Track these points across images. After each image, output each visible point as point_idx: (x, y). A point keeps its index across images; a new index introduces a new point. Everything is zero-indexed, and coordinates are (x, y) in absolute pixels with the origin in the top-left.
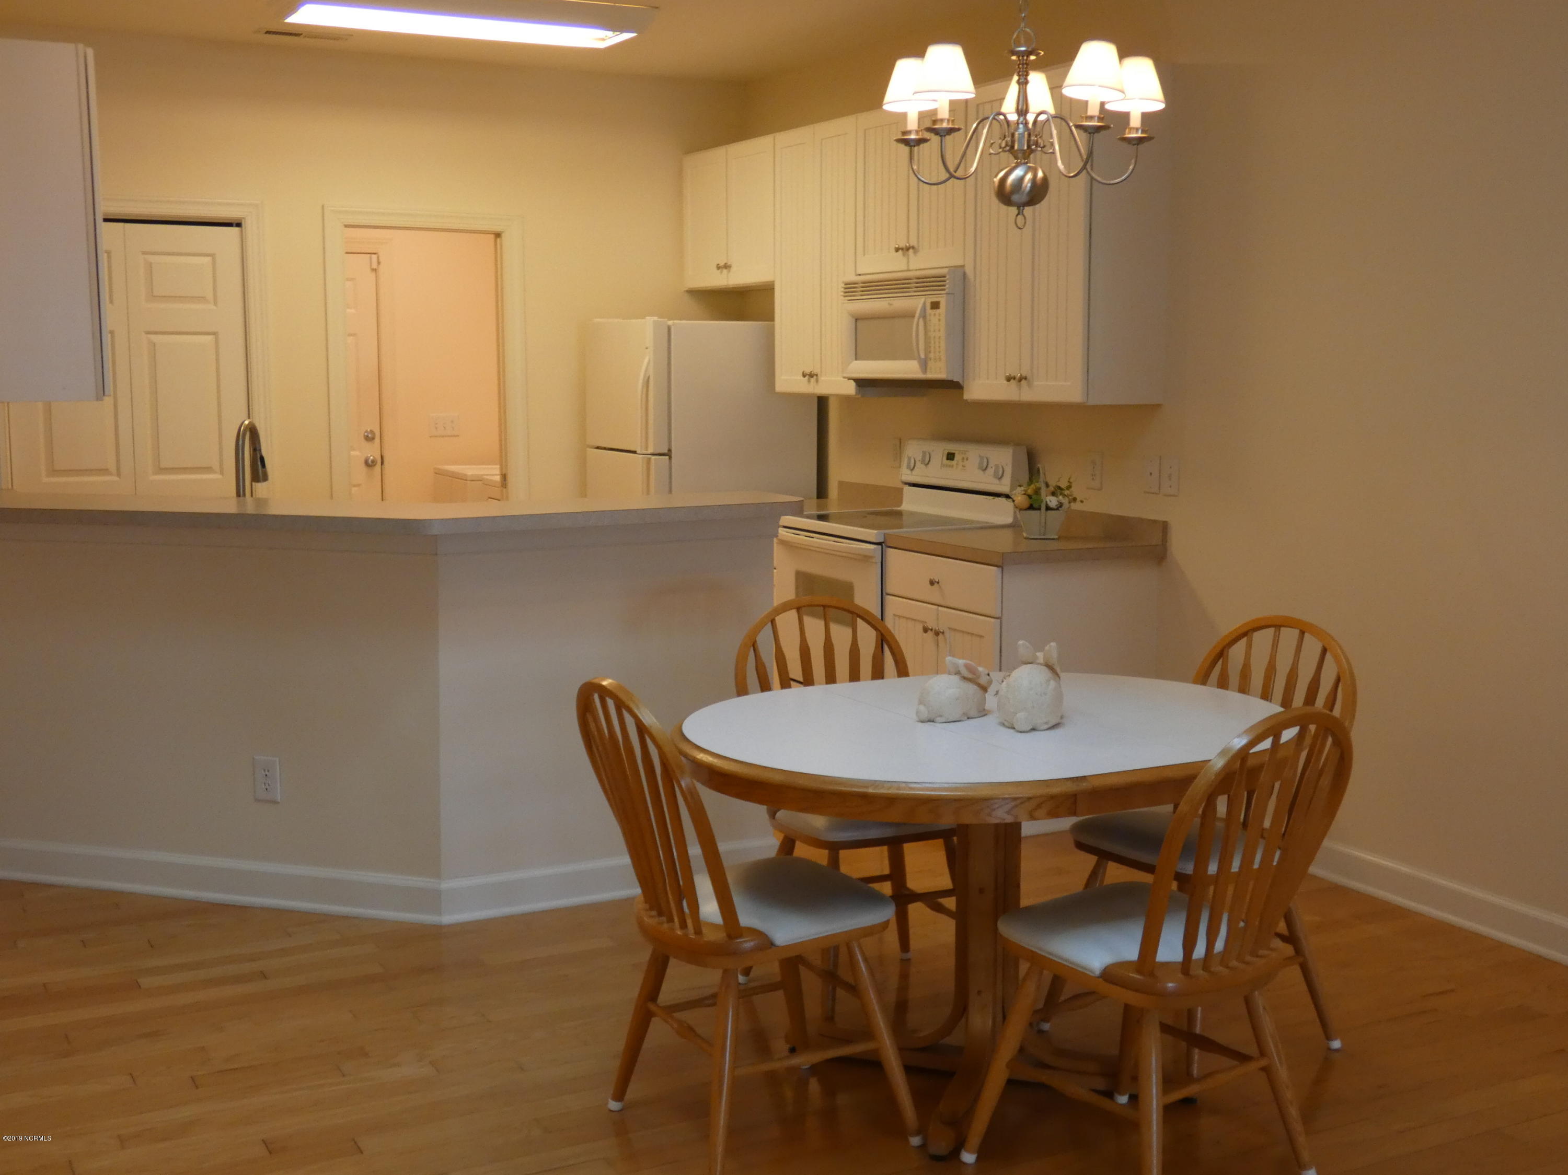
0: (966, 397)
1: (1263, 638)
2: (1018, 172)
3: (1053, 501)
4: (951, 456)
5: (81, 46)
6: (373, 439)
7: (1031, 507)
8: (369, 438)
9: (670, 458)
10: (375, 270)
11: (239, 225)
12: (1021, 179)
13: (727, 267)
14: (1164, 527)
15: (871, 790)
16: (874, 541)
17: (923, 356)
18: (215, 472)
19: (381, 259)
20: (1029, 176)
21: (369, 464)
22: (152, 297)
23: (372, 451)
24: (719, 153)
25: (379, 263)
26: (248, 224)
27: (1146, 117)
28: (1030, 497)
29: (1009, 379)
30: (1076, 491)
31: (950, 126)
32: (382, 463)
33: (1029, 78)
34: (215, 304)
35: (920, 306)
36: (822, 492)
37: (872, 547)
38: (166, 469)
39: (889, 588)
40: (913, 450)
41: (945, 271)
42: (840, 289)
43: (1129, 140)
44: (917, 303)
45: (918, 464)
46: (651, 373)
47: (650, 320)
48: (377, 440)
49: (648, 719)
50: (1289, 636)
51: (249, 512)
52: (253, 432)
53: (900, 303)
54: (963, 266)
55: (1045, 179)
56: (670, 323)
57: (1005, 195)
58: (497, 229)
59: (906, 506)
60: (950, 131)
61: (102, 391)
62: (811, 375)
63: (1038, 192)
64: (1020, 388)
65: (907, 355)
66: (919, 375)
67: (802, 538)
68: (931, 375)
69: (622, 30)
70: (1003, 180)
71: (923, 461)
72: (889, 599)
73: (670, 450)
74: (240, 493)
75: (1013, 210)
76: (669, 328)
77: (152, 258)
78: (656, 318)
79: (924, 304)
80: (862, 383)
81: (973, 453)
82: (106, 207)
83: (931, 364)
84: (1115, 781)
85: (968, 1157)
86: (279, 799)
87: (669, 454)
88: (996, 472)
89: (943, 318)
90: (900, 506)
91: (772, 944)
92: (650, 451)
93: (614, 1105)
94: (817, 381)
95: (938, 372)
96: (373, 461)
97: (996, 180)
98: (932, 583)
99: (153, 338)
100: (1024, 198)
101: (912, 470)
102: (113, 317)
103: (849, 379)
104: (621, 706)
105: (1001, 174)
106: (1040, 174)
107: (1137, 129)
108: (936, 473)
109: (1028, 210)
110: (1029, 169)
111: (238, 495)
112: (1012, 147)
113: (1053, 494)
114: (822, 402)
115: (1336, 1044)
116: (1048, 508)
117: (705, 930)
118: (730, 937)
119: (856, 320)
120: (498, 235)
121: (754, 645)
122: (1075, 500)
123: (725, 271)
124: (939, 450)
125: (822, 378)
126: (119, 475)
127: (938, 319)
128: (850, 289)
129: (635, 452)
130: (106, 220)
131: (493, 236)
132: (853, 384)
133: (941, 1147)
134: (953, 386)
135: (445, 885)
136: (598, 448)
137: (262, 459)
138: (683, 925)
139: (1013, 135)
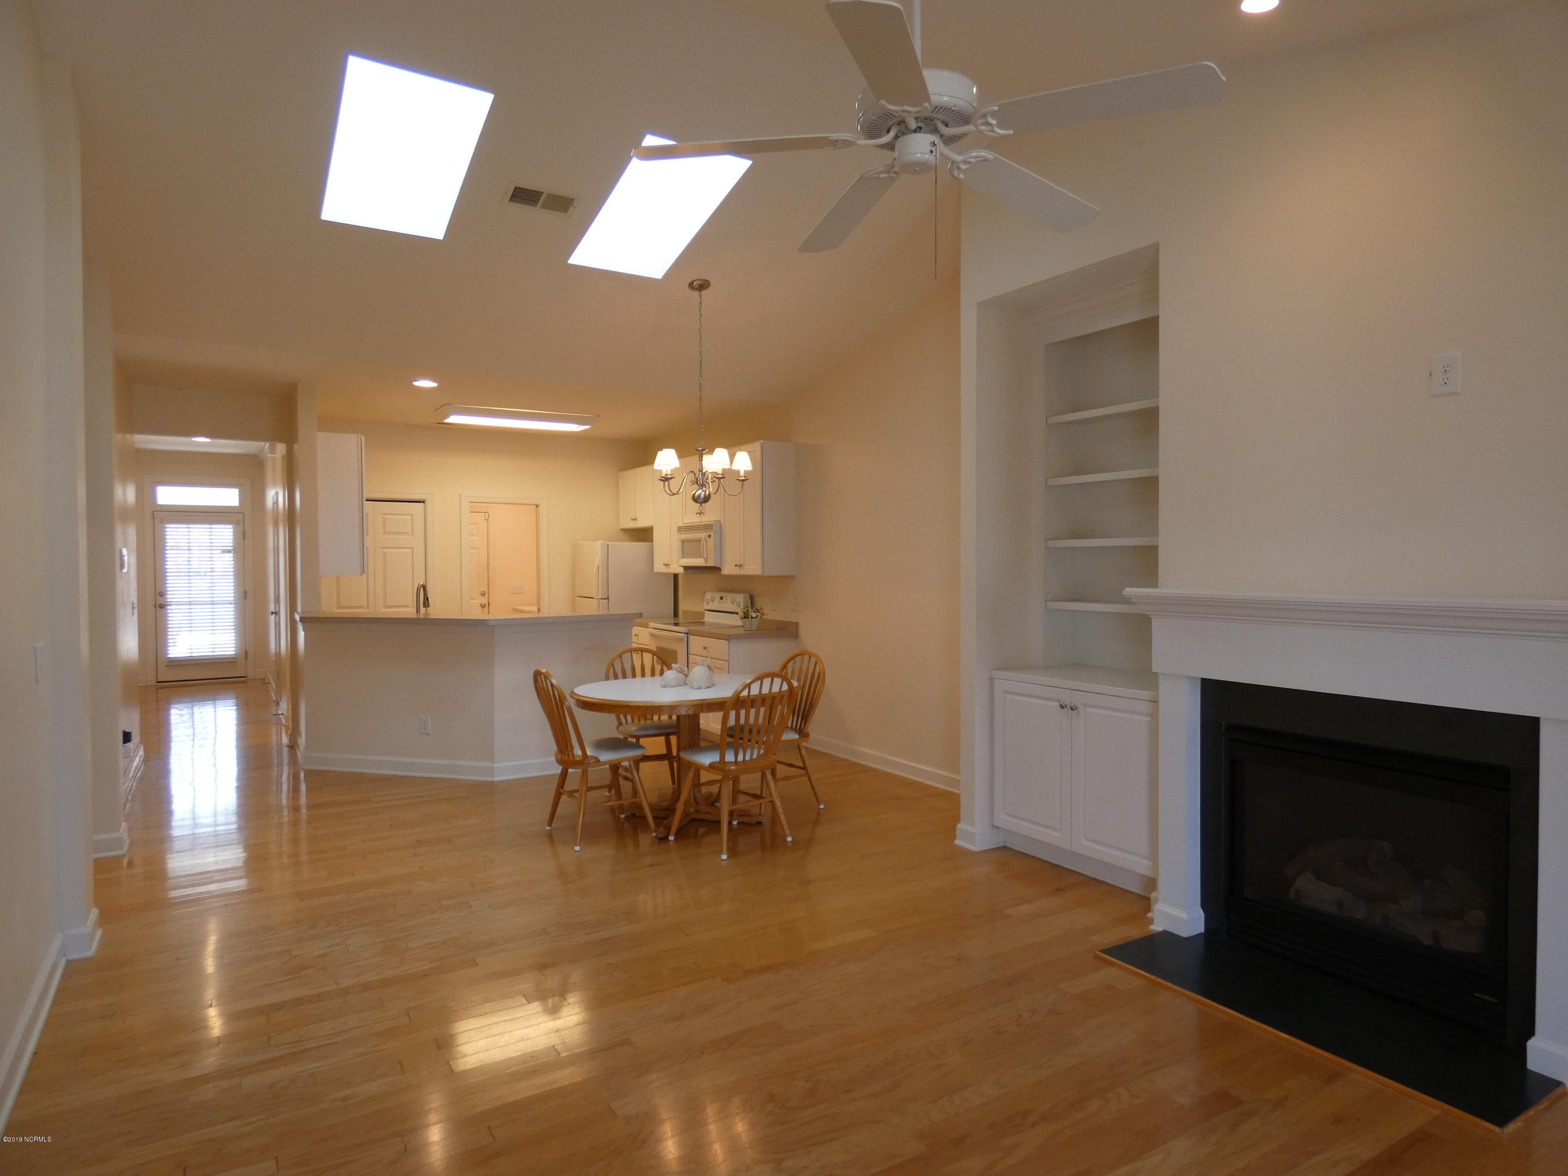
0: (722, 573)
1: (798, 659)
2: (700, 491)
3: (754, 615)
4: (722, 598)
5: (360, 435)
6: (485, 595)
7: (745, 617)
8: (483, 594)
9: (608, 600)
10: (487, 520)
11: (424, 502)
12: (701, 494)
13: (635, 519)
14: (797, 624)
15: (630, 704)
16: (683, 632)
17: (705, 556)
18: (411, 608)
19: (490, 515)
20: (703, 493)
21: (483, 606)
22: (385, 533)
23: (484, 600)
24: (632, 472)
25: (489, 516)
26: (428, 503)
27: (745, 472)
28: (745, 613)
29: (736, 566)
30: (765, 611)
31: (671, 476)
32: (489, 605)
33: (703, 459)
34: (413, 535)
35: (704, 537)
36: (676, 614)
37: (684, 634)
38: (389, 606)
39: (691, 651)
40: (708, 596)
41: (711, 523)
42: (676, 530)
43: (740, 480)
44: (702, 535)
45: (710, 602)
46: (600, 564)
47: (600, 542)
48: (486, 595)
49: (554, 682)
50: (806, 657)
51: (421, 617)
52: (424, 587)
53: (698, 535)
54: (720, 521)
55: (709, 495)
56: (608, 543)
57: (695, 499)
58: (537, 504)
59: (705, 620)
60: (671, 478)
61: (363, 570)
62: (667, 565)
63: (707, 499)
64: (740, 569)
65: (699, 555)
66: (703, 564)
67: (659, 632)
68: (708, 565)
69: (584, 425)
70: (694, 494)
71: (711, 601)
72: (690, 656)
73: (608, 597)
74: (418, 611)
75: (699, 505)
76: (608, 546)
77: (385, 516)
78: (602, 541)
79: (706, 536)
80: (686, 568)
81: (729, 597)
82: (367, 495)
83: (709, 560)
84: (717, 701)
85: (671, 838)
86: (430, 733)
87: (608, 598)
88: (737, 604)
89: (712, 541)
90: (704, 619)
91: (599, 761)
92: (600, 597)
93: (548, 828)
94: (669, 567)
95: (711, 564)
96: (484, 605)
97: (692, 493)
98: (704, 648)
99: (385, 550)
100: (702, 501)
101: (708, 604)
102: (368, 541)
103: (681, 566)
104: (546, 678)
105: (694, 492)
106: (707, 493)
107: (742, 476)
108: (716, 605)
109: (703, 504)
110: (703, 491)
111: (417, 612)
112: (697, 483)
113: (754, 612)
114: (676, 576)
115: (822, 807)
116: (752, 618)
117: (575, 757)
118: (584, 759)
119: (682, 542)
120: (537, 506)
121: (613, 665)
122: (764, 614)
123: (635, 521)
124: (717, 596)
125: (671, 566)
126: (368, 609)
127: (711, 542)
128: (680, 529)
129: (593, 598)
130: (367, 500)
131: (535, 507)
132: (682, 568)
133: (662, 835)
134: (716, 569)
135: (495, 766)
136: (580, 597)
137: (427, 598)
138: (569, 756)
139: (697, 479)
